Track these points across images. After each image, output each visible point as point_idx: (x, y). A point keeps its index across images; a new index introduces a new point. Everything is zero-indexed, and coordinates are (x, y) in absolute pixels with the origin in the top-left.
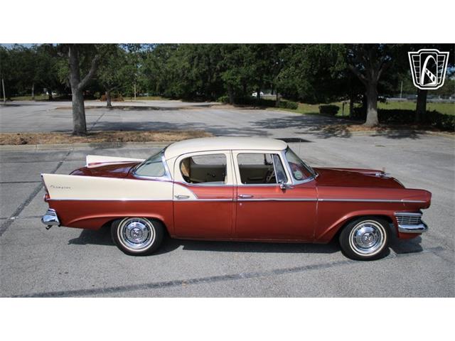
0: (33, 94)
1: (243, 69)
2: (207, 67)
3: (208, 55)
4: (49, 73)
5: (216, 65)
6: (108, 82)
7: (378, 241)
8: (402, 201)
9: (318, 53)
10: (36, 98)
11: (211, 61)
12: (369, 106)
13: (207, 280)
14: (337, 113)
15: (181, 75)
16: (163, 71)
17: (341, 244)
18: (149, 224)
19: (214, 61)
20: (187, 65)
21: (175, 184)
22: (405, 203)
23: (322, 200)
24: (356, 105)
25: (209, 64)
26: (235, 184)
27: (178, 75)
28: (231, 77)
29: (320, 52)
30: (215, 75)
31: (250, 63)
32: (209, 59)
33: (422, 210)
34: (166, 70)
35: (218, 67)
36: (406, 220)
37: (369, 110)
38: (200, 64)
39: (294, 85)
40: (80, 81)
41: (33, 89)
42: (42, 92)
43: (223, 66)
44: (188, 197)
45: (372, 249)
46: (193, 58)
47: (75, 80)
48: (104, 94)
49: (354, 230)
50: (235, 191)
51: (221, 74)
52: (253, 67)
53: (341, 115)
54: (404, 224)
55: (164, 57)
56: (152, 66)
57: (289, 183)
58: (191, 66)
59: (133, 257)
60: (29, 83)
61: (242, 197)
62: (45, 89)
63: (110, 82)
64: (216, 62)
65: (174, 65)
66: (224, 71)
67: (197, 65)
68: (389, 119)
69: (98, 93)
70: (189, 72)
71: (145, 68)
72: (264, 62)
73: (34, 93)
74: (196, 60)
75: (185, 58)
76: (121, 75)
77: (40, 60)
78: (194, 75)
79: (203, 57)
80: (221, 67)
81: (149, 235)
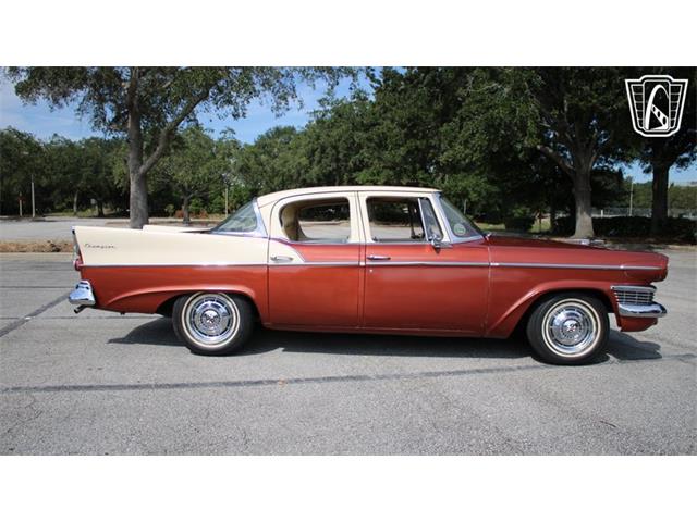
0: (75, 208)
1: (386, 155)
2: (334, 165)
3: (335, 147)
4: (100, 177)
5: (347, 161)
6: (186, 184)
7: (588, 332)
8: (622, 267)
9: (498, 120)
10: (80, 213)
11: (341, 156)
12: (579, 209)
13: (317, 380)
14: (531, 227)
15: (295, 178)
16: (268, 168)
17: (530, 338)
18: (231, 304)
19: (345, 155)
20: (305, 161)
21: (271, 242)
22: (627, 270)
23: (497, 264)
24: (561, 215)
25: (338, 160)
26: (363, 241)
27: (291, 177)
28: (370, 178)
29: (501, 119)
30: (345, 177)
31: (398, 146)
32: (338, 153)
33: (653, 284)
34: (273, 168)
35: (350, 164)
36: (631, 298)
37: (579, 215)
38: (324, 160)
39: (465, 188)
40: (142, 164)
41: (75, 200)
42: (89, 206)
43: (358, 163)
44: (291, 259)
45: (581, 346)
46: (314, 151)
47: (135, 162)
48: (180, 209)
49: (549, 315)
50: (363, 252)
51: (354, 175)
52: (402, 151)
53: (537, 230)
54: (627, 303)
55: (269, 155)
56: (252, 161)
57: (446, 239)
58: (311, 163)
59: (205, 358)
60: (71, 192)
61: (372, 259)
62: (93, 201)
63: (189, 186)
64: (347, 157)
65: (286, 162)
66: (360, 170)
67: (320, 162)
68: (611, 232)
69: (171, 206)
70: (307, 171)
71: (240, 164)
72: (418, 143)
73: (78, 206)
74: (317, 154)
75: (302, 151)
76: (205, 174)
77: (88, 158)
78: (314, 175)
79: (327, 151)
80: (355, 165)
81: (229, 323)
